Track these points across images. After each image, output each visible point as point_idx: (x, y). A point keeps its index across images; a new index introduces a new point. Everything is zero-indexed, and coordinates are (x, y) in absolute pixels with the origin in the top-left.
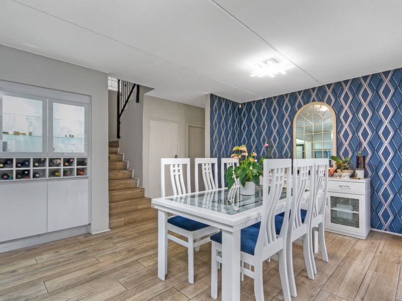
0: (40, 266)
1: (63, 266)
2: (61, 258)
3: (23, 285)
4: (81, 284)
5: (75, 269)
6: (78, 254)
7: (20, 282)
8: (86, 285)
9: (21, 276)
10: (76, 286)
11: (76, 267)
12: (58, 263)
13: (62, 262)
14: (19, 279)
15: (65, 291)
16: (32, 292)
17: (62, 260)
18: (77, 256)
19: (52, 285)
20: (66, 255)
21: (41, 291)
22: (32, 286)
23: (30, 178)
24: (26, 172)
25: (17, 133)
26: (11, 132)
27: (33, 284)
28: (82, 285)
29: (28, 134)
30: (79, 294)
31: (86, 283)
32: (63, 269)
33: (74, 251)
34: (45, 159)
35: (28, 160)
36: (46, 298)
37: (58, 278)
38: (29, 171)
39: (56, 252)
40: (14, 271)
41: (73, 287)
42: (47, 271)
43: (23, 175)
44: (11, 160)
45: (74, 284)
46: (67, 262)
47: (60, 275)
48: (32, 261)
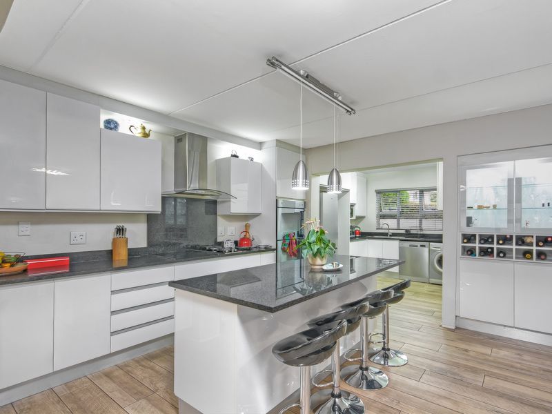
0: (491, 358)
1: (516, 372)
2: (520, 363)
3: (465, 366)
4: (522, 403)
5: (526, 384)
6: (544, 370)
7: (465, 363)
8: (526, 407)
9: (469, 358)
10: (514, 401)
11: (531, 382)
12: (512, 366)
13: (516, 368)
14: (467, 360)
15: (499, 396)
16: (469, 377)
17: (519, 365)
18: (542, 372)
19: (490, 382)
20: (528, 363)
21: (477, 381)
22: (472, 372)
23: (493, 257)
24: (489, 250)
25: (480, 207)
26: (475, 207)
27: (474, 371)
28: (522, 405)
29: (492, 207)
30: (511, 410)
31: (530, 406)
32: (513, 376)
33: (543, 364)
34: (511, 236)
35: (492, 237)
36: (477, 390)
37: (500, 381)
38: (492, 249)
39: (519, 354)
40: (466, 350)
41: (509, 399)
42: (496, 367)
43: (486, 253)
44: (474, 236)
45: (513, 397)
46: (523, 372)
47: (506, 379)
48: (487, 351)
